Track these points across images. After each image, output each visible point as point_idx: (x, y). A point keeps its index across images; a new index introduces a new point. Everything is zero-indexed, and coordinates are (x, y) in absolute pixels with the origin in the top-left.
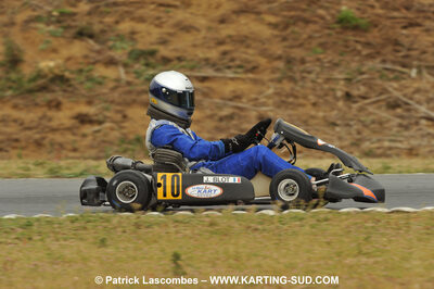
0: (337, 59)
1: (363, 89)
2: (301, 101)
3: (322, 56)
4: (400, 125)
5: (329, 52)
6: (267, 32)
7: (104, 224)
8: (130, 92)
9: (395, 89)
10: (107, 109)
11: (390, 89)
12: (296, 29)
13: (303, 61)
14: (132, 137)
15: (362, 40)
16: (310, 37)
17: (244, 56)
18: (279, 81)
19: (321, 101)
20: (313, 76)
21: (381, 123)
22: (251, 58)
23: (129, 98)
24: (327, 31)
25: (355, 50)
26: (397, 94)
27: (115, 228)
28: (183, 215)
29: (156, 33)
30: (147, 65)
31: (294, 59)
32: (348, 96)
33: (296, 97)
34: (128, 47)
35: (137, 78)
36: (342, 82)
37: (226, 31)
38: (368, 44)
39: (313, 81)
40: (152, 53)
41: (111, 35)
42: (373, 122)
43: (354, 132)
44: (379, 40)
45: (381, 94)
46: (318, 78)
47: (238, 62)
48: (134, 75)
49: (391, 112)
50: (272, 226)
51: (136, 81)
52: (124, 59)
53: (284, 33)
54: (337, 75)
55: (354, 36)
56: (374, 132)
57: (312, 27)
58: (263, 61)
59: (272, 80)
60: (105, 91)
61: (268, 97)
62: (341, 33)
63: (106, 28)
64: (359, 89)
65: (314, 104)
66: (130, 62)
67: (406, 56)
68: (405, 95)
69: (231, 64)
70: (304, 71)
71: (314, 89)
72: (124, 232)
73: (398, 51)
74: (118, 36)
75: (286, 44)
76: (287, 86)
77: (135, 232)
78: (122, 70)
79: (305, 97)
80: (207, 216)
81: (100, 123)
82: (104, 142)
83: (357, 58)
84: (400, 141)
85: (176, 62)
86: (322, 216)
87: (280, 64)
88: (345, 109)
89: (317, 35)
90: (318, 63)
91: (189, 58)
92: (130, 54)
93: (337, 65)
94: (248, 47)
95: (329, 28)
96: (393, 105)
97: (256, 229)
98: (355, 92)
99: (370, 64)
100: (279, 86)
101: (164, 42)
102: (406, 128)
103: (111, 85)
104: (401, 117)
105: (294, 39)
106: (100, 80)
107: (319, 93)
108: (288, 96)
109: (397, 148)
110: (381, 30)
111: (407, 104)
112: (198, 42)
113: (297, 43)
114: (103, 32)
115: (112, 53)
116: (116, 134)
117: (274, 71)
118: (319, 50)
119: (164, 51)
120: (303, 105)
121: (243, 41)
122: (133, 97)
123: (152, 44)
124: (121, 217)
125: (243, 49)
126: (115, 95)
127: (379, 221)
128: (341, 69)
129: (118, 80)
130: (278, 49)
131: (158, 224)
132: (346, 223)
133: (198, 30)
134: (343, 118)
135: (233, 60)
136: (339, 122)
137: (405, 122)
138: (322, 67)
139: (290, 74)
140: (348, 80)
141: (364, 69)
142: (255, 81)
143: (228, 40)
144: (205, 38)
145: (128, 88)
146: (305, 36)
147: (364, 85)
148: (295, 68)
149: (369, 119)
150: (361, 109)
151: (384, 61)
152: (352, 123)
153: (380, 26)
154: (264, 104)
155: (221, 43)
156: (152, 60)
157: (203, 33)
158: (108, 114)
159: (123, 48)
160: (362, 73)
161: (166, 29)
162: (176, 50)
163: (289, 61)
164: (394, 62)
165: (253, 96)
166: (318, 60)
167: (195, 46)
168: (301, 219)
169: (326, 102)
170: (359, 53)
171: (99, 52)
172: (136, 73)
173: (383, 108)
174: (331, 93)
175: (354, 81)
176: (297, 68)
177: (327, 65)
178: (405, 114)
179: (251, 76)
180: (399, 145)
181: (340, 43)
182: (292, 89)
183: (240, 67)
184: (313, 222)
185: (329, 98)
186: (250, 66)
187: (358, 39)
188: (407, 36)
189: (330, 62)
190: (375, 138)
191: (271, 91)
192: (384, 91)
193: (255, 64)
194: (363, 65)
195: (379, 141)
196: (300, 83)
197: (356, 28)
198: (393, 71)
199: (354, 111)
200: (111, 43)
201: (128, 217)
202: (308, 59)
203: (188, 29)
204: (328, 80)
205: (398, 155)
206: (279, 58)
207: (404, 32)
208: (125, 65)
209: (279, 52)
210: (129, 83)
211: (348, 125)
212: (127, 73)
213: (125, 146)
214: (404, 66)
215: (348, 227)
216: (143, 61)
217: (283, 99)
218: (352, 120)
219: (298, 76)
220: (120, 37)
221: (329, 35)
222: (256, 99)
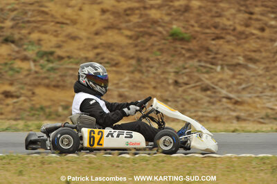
0: (169, 59)
1: (186, 79)
2: (147, 85)
3: (159, 57)
4: (209, 102)
5: (165, 54)
6: (125, 41)
7: (22, 161)
8: (37, 78)
9: (207, 79)
10: (22, 88)
11: (203, 79)
12: (144, 40)
13: (148, 60)
14: (38, 106)
15: (186, 47)
16: (153, 45)
17: (110, 56)
18: (132, 72)
19: (159, 86)
20: (153, 70)
21: (197, 100)
22: (115, 58)
23: (36, 81)
24: (163, 41)
25: (180, 53)
26: (208, 82)
27: (28, 164)
28: (72, 157)
29: (54, 40)
30: (48, 61)
31: (142, 58)
32: (176, 83)
33: (142, 83)
34: (36, 49)
35: (42, 69)
36: (172, 74)
37: (99, 40)
38: (189, 50)
39: (154, 73)
40: (52, 53)
41: (26, 42)
42: (192, 99)
43: (180, 106)
44: (197, 48)
45: (197, 82)
46: (157, 71)
47: (106, 60)
48: (40, 67)
49: (204, 93)
50: (129, 165)
51: (41, 71)
52: (34, 56)
53: (136, 42)
54: (169, 69)
55: (181, 44)
56: (192, 106)
57: (154, 38)
58: (122, 59)
59: (128, 72)
60: (21, 77)
61: (125, 82)
62: (173, 42)
63: (23, 37)
64: (183, 78)
65: (155, 88)
66: (37, 58)
67: (214, 58)
68: (213, 83)
69: (102, 61)
70: (148, 67)
71: (154, 78)
72: (34, 166)
73: (209, 55)
74: (30, 42)
75: (137, 49)
76: (137, 76)
77: (41, 167)
78: (32, 64)
79: (149, 83)
80: (87, 157)
81: (18, 97)
82: (20, 109)
83: (182, 59)
84: (210, 112)
85: (66, 59)
86: (160, 159)
87: (133, 62)
88: (175, 91)
89: (157, 43)
90: (157, 61)
91: (75, 57)
92: (38, 53)
93: (169, 63)
94: (113, 50)
95: (164, 39)
96: (205, 89)
97: (118, 166)
98: (181, 80)
99: (190, 63)
100: (132, 75)
101: (59, 47)
102: (213, 103)
103: (25, 73)
104: (210, 97)
105: (143, 46)
106: (18, 70)
107: (158, 80)
108: (138, 82)
109: (207, 116)
110: (198, 41)
111: (214, 88)
112: (81, 47)
113: (145, 48)
114: (21, 39)
115: (26, 53)
116: (27, 105)
117: (129, 66)
118: (158, 53)
119: (59, 52)
120: (147, 88)
121: (109, 46)
122: (39, 81)
123: (52, 47)
124: (33, 157)
125: (109, 52)
126: (28, 80)
127: (196, 162)
128: (172, 65)
129: (29, 70)
130: (132, 52)
131: (56, 162)
132: (175, 163)
133: (81, 39)
134: (173, 97)
135: (103, 58)
136: (170, 99)
137: (212, 100)
138: (160, 64)
139: (139, 68)
140: (177, 73)
141: (186, 66)
142: (117, 72)
143: (100, 46)
144: (85, 44)
145: (36, 75)
146: (149, 44)
147: (187, 75)
148: (143, 65)
149: (189, 98)
150: (184, 91)
151: (200, 61)
152: (178, 100)
153: (198, 39)
154: (122, 87)
155: (95, 47)
156: (51, 58)
157: (84, 41)
158: (22, 91)
159: (33, 50)
160: (185, 68)
161: (61, 38)
162: (66, 52)
163: (139, 60)
164: (206, 62)
165: (115, 82)
166: (158, 59)
167: (79, 49)
168: (147, 160)
169: (162, 86)
170: (184, 55)
171: (18, 52)
172: (41, 65)
173: (199, 91)
174: (165, 80)
175: (180, 73)
176: (144, 64)
177: (163, 63)
178: (213, 95)
179: (114, 69)
180: (208, 114)
181: (172, 49)
182: (141, 78)
183: (107, 63)
184: (154, 162)
185: (164, 84)
186: (114, 63)
187: (183, 46)
188: (215, 45)
189: (165, 61)
190: (193, 110)
191: (127, 79)
192: (199, 80)
193: (117, 61)
194: (186, 63)
195: (196, 111)
196: (146, 74)
197: (182, 40)
198: (205, 67)
199: (180, 93)
200: (25, 47)
201: (36, 157)
202: (151, 58)
203: (74, 38)
204: (163, 72)
205: (207, 121)
206: (133, 58)
207: (213, 42)
208: (34, 61)
209: (132, 54)
210: (36, 72)
211: (176, 101)
212: (35, 66)
213: (33, 112)
214: (212, 64)
215: (177, 166)
216: (45, 58)
217: (135, 84)
218: (178, 98)
219: (144, 69)
220: (31, 43)
221: (165, 44)
222: (117, 84)
